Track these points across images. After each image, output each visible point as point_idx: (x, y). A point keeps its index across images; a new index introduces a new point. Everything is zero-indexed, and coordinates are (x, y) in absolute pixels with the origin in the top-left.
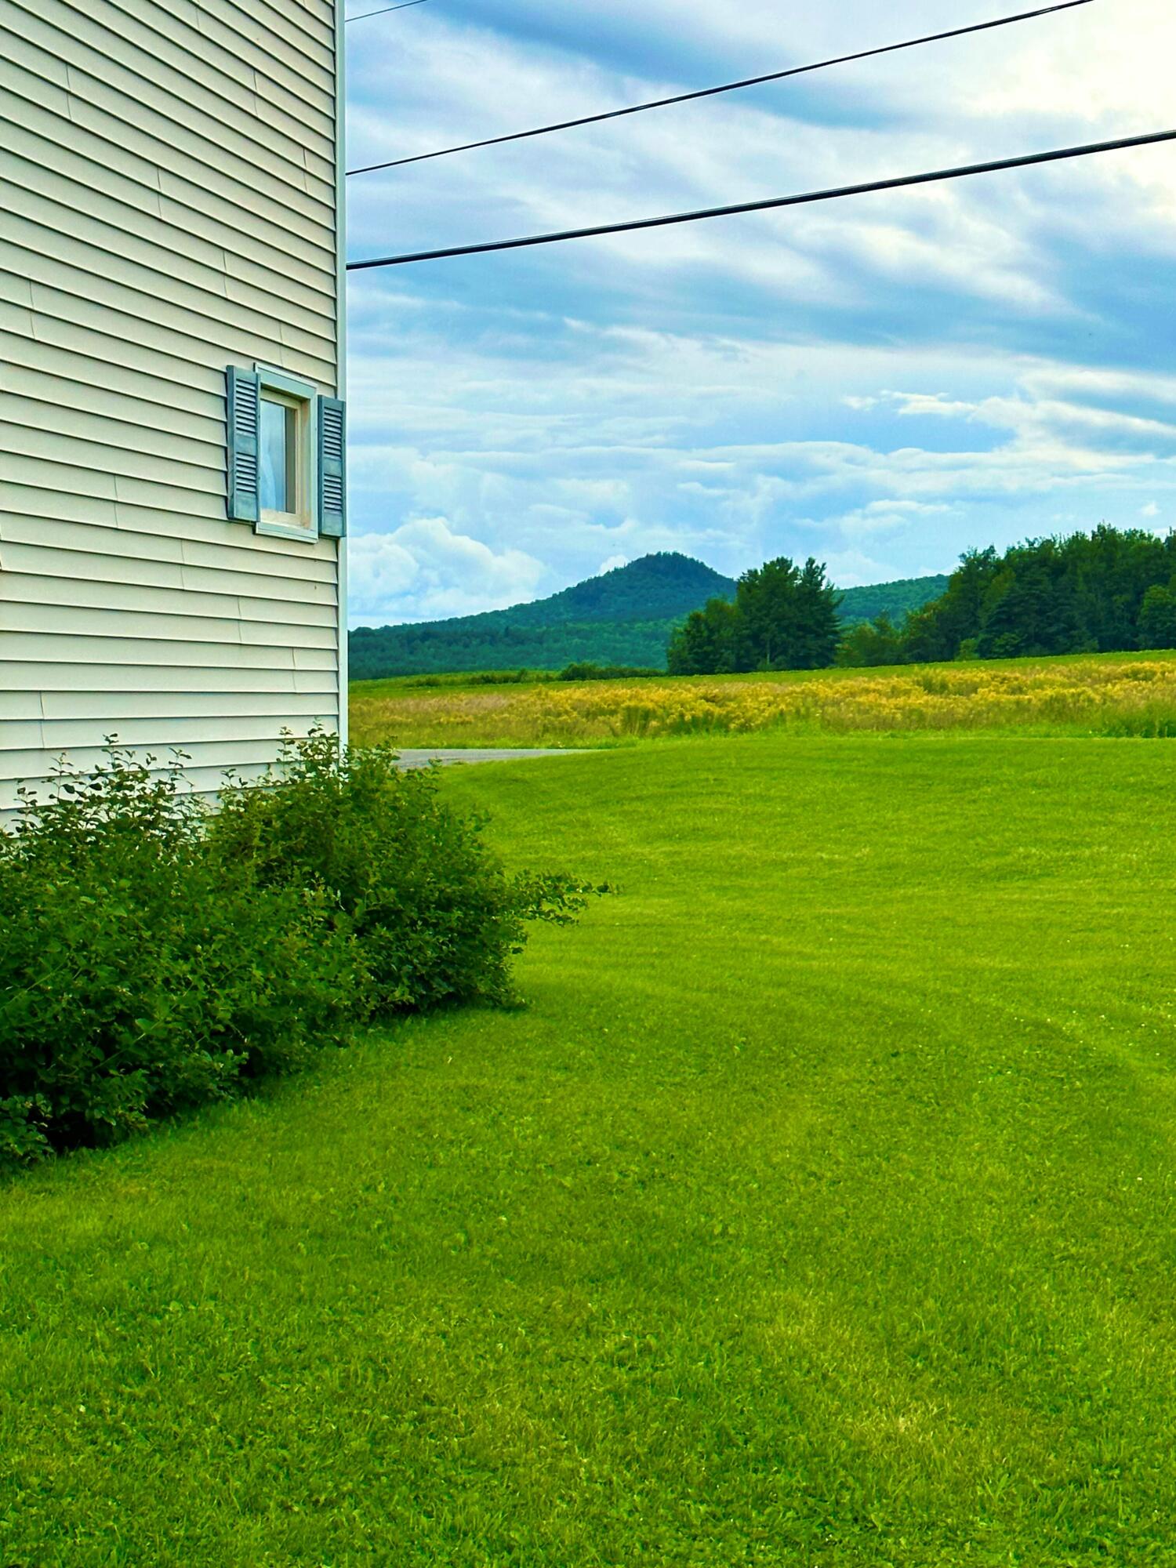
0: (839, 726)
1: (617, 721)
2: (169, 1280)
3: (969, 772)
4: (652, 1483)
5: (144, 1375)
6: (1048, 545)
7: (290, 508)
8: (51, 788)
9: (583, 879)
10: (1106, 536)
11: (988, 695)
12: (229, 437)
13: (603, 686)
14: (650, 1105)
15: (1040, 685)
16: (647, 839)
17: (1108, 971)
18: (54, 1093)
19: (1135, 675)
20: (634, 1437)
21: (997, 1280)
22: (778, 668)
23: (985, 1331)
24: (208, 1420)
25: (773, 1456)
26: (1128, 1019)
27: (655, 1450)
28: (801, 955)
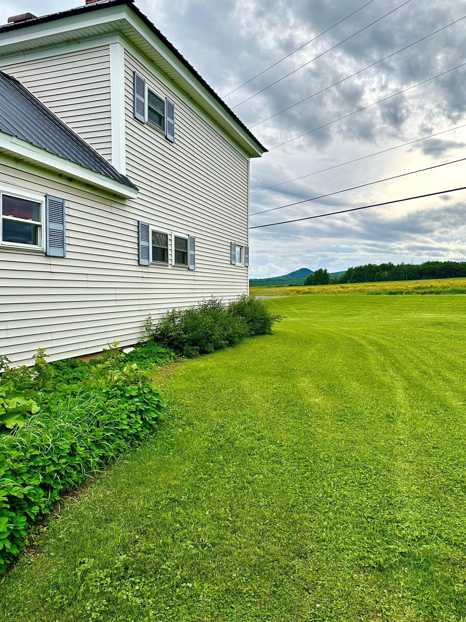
0: (328, 293)
1: (295, 292)
2: (211, 374)
3: (344, 300)
4: (276, 408)
5: (204, 389)
6: (361, 266)
7: (241, 262)
8: (203, 302)
9: (282, 316)
10: (370, 265)
11: (350, 288)
12: (231, 252)
13: (294, 287)
14: (289, 349)
15: (358, 287)
16: (296, 310)
17: (363, 330)
18: (200, 346)
19: (373, 286)
20: (275, 401)
21: (337, 377)
22: (320, 284)
23: (333, 386)
24: (212, 396)
25: (295, 404)
26: (365, 338)
27: (277, 403)
28: (317, 327)
